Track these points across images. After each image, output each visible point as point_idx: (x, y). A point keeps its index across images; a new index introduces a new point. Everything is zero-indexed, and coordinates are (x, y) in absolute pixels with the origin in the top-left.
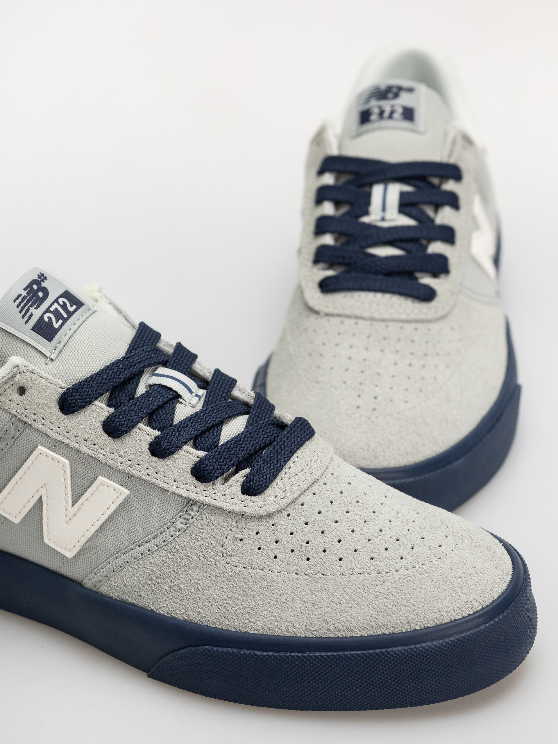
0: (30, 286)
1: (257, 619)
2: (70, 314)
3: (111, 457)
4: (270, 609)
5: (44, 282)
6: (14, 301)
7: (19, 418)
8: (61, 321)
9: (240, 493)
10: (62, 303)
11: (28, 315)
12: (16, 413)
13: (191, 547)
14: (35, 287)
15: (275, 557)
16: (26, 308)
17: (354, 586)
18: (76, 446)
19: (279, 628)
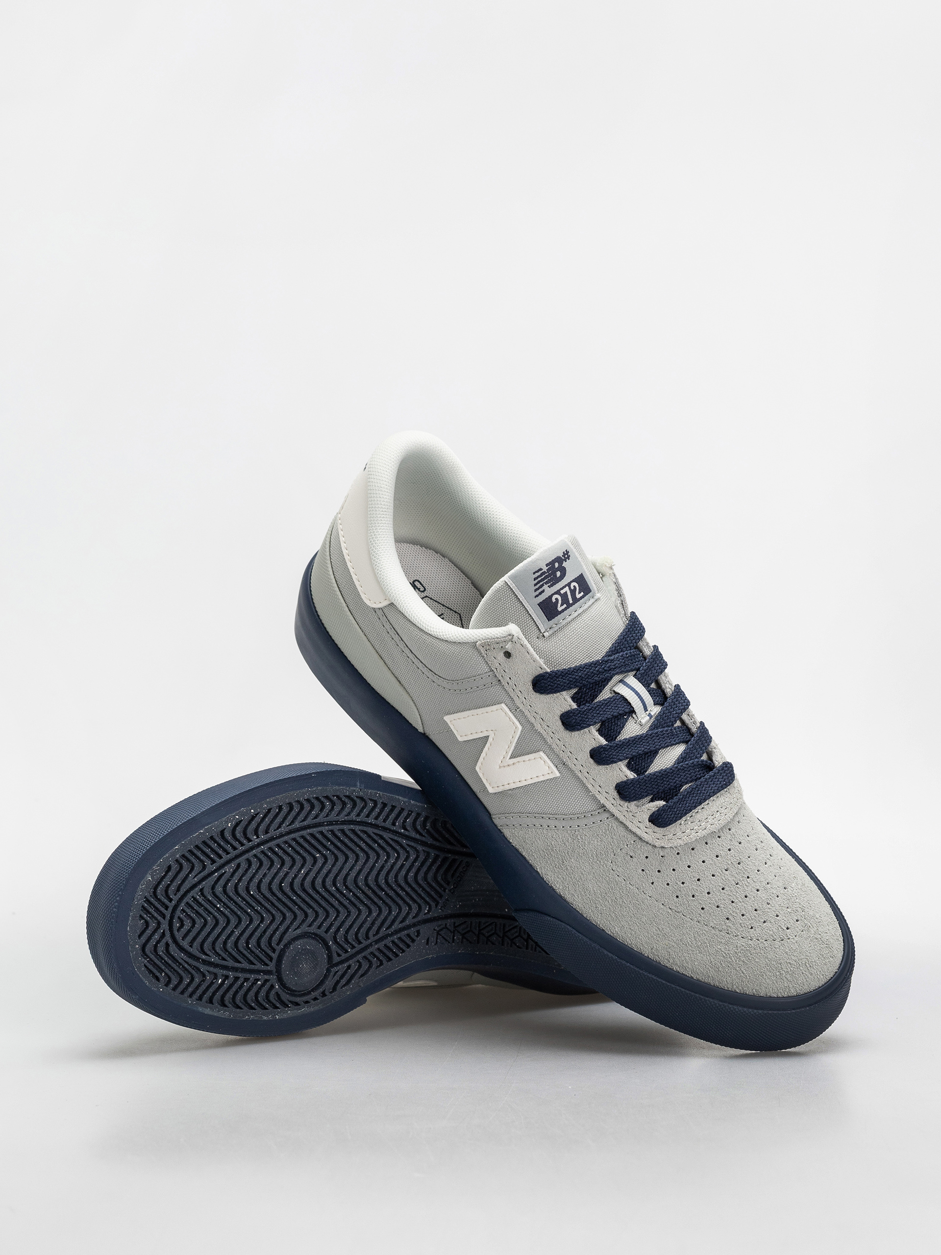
0: (552, 563)
1: (617, 925)
2: (576, 600)
3: (557, 743)
4: (630, 922)
5: (566, 561)
6: (534, 573)
7: (496, 675)
8: (565, 606)
9: (647, 820)
10: (572, 588)
11: (541, 590)
12: (495, 670)
13: (589, 843)
14: (557, 565)
15: (653, 883)
16: (541, 583)
17: (704, 935)
18: (532, 720)
19: (630, 940)
